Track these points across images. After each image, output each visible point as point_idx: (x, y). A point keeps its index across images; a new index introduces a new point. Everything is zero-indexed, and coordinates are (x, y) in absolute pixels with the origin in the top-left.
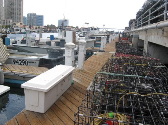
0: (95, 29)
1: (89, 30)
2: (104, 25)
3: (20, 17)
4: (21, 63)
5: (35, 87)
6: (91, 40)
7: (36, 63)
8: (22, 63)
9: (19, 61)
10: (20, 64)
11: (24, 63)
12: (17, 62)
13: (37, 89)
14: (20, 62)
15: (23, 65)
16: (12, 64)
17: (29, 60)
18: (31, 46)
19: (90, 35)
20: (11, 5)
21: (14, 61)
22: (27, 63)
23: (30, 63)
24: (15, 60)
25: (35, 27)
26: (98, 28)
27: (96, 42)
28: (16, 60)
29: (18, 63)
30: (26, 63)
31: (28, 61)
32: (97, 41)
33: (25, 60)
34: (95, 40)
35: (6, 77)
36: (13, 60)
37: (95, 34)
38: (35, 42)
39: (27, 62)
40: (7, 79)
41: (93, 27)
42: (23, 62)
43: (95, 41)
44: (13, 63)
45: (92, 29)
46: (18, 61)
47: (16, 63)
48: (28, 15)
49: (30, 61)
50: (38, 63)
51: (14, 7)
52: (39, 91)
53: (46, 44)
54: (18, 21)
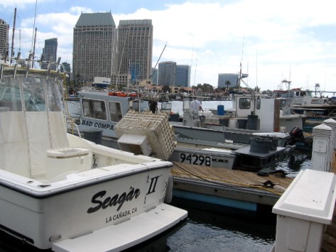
0: (303, 94)
1: (292, 96)
2: (317, 85)
3: (146, 70)
4: (196, 160)
5: (305, 214)
6: (297, 115)
7: (227, 161)
8: (199, 162)
9: (193, 156)
10: (194, 163)
11: (203, 161)
12: (189, 158)
13: (310, 217)
14: (194, 159)
15: (201, 164)
16: (178, 161)
17: (212, 155)
18: (193, 127)
19: (293, 106)
20: (130, 47)
21: (183, 156)
22: (209, 161)
23: (215, 162)
24: (185, 155)
25: (173, 88)
26: (309, 92)
27: (307, 121)
28: (187, 155)
29: (190, 160)
30: (207, 161)
31: (211, 157)
32: (308, 118)
33: (198, 156)
34: (303, 116)
35: (178, 186)
36: (180, 154)
37: (303, 105)
38: (199, 120)
39: (208, 159)
40: (181, 190)
41: (298, 89)
42: (202, 158)
43: (304, 119)
44: (181, 160)
45: (297, 94)
46: (190, 156)
47: (186, 161)
48: (160, 65)
49: (215, 158)
50: (231, 162)
51: (136, 51)
52: (311, 222)
53: (218, 123)
54: (141, 78)
